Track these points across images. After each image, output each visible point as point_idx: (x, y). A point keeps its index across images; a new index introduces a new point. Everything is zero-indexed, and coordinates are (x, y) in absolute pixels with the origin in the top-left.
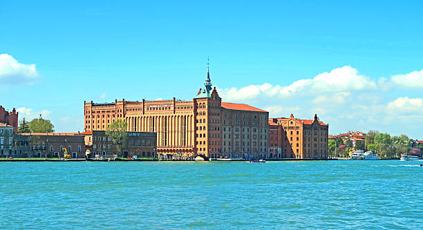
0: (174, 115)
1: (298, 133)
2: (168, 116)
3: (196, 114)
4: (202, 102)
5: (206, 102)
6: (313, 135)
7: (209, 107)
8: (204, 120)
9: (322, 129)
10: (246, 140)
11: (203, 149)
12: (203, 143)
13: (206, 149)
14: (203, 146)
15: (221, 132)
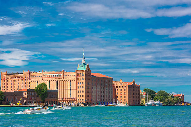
0: (63, 80)
1: (125, 90)
2: (59, 80)
3: (77, 79)
4: (81, 72)
5: (84, 73)
6: (133, 91)
7: (85, 75)
8: (83, 83)
9: (137, 88)
10: (102, 94)
11: (82, 100)
12: (82, 96)
13: (84, 99)
14: (82, 98)
15: (91, 89)
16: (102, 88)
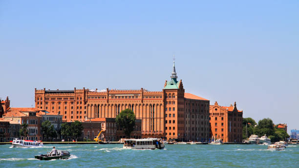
0: (142, 104)
1: (222, 119)
3: (165, 103)
4: (172, 93)
5: (176, 93)
6: (233, 121)
7: (178, 97)
8: (174, 108)
9: (239, 115)
10: (198, 126)
11: (172, 134)
12: (172, 128)
13: (176, 134)
14: (172, 131)
15: (185, 119)
16: (198, 116)
